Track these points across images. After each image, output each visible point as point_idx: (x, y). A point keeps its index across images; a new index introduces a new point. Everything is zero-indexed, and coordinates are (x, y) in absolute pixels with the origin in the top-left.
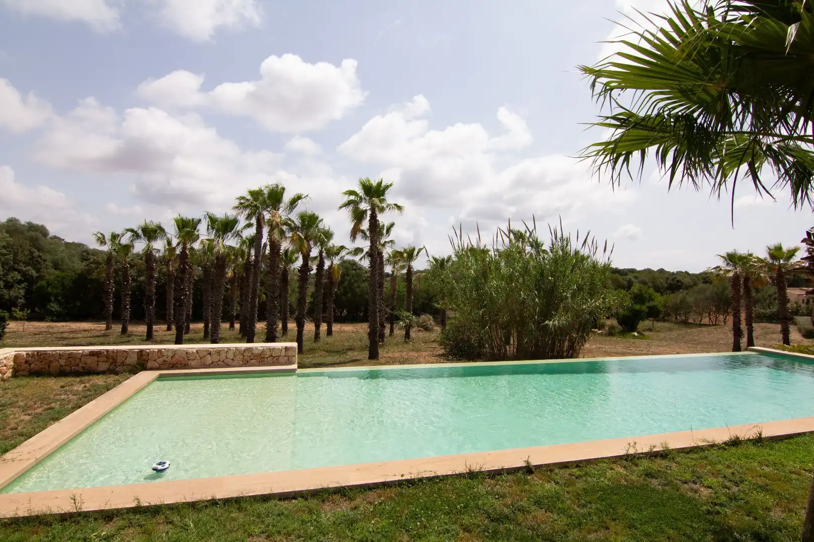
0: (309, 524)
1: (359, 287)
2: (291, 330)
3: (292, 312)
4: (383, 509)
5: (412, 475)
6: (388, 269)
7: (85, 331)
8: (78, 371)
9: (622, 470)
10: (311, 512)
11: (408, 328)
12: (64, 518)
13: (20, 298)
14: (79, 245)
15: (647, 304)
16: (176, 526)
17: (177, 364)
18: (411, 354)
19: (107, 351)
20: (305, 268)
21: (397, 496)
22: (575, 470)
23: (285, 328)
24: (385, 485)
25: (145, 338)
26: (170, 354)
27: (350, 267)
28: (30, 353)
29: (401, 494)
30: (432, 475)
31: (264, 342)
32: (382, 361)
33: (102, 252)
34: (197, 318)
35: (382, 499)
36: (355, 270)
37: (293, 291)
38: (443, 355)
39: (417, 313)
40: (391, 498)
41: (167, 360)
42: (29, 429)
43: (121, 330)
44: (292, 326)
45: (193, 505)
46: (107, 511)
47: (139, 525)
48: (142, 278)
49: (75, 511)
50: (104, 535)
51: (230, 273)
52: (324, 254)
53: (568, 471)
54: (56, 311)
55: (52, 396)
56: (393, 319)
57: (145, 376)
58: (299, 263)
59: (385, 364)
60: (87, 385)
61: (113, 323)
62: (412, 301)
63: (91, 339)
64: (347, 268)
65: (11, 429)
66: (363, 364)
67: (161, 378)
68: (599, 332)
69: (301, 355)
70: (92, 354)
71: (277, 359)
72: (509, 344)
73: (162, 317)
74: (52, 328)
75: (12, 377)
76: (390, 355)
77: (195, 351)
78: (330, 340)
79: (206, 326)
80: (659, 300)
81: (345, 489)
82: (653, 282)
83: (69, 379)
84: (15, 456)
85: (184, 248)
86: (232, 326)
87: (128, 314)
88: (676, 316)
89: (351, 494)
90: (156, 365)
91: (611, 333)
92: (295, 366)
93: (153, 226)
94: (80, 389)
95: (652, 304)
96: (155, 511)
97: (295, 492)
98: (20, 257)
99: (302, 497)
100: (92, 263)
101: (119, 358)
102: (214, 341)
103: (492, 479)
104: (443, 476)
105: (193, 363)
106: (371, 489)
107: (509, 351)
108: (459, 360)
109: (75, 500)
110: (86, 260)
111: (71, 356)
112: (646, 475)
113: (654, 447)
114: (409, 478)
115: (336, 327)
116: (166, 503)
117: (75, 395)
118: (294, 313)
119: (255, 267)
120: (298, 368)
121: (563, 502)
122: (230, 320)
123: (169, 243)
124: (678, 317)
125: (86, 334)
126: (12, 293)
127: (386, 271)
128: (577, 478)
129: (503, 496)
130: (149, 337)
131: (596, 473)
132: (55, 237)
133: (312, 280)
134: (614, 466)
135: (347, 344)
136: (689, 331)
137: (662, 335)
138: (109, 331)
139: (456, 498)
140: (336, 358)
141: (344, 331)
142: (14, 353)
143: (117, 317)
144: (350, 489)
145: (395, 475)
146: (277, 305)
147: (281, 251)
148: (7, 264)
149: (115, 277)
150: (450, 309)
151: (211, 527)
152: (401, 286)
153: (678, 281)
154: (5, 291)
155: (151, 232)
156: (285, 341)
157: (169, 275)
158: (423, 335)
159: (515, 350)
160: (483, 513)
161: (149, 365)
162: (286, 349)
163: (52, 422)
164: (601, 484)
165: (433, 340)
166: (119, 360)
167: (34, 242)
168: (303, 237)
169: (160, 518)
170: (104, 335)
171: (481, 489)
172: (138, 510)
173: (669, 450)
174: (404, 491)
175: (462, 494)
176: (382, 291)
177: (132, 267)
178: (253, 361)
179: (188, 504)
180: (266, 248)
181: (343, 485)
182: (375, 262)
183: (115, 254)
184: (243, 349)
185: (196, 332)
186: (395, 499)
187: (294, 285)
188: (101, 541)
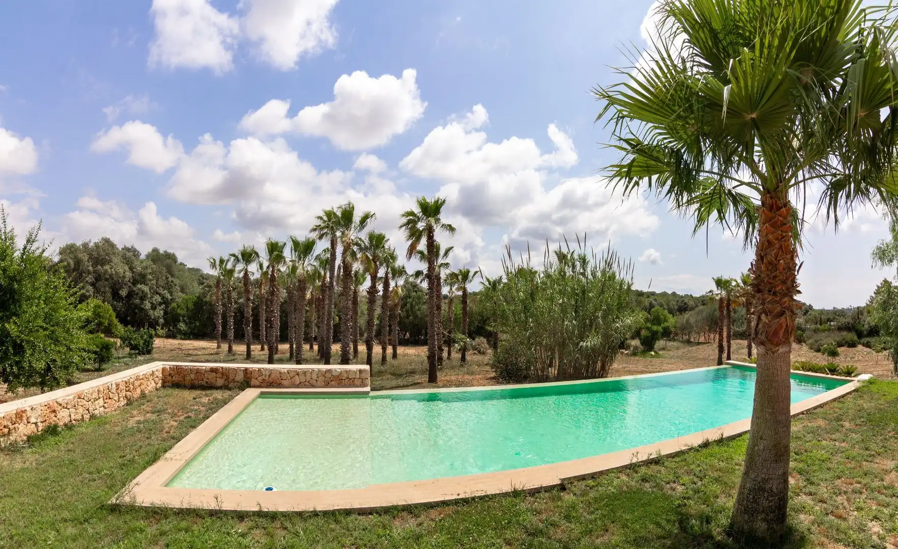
0: (383, 538)
1: (419, 310)
2: (362, 352)
3: (362, 335)
4: (443, 525)
5: (466, 494)
6: (445, 290)
8: (203, 385)
10: (384, 527)
11: (463, 350)
12: (212, 513)
14: (198, 270)
16: (290, 531)
17: (273, 382)
18: (466, 376)
19: (223, 368)
20: (373, 289)
21: (454, 513)
23: (356, 349)
24: (444, 503)
25: (245, 356)
26: (267, 373)
27: (412, 289)
28: (172, 366)
29: (457, 512)
30: (484, 494)
31: (339, 364)
32: (440, 384)
33: (212, 276)
34: (284, 339)
35: (442, 516)
36: (416, 291)
37: (362, 313)
38: (494, 378)
39: (472, 335)
40: (449, 515)
41: (265, 378)
43: (227, 349)
44: (362, 348)
46: (239, 511)
47: (263, 527)
48: (241, 301)
49: (218, 508)
50: (240, 532)
52: (390, 275)
54: (184, 330)
55: (188, 406)
56: (450, 342)
57: (250, 393)
58: (367, 284)
59: (443, 387)
60: (211, 398)
61: (222, 342)
62: (467, 323)
63: (208, 356)
64: (410, 290)
65: (167, 432)
66: (424, 387)
67: (262, 395)
68: (625, 352)
69: (372, 377)
70: (212, 370)
71: (352, 381)
72: (551, 366)
73: (257, 338)
74: (182, 345)
75: (162, 387)
76: (447, 378)
77: (286, 371)
78: (395, 362)
79: (291, 347)
80: (671, 321)
81: (412, 506)
82: (668, 305)
83: (198, 392)
84: (172, 456)
85: (273, 271)
86: (311, 347)
87: (232, 334)
89: (416, 512)
91: (634, 354)
92: (368, 389)
93: (249, 250)
94: (207, 401)
95: (666, 324)
96: (273, 516)
97: (371, 508)
98: (161, 282)
99: (377, 513)
100: (206, 286)
101: (231, 375)
102: (298, 362)
103: (532, 496)
104: (492, 495)
105: (285, 383)
106: (433, 507)
107: (552, 372)
109: (217, 499)
110: (202, 284)
111: (197, 371)
113: (651, 455)
114: (464, 497)
115: (400, 350)
116: (280, 510)
117: (204, 406)
118: (364, 335)
119: (330, 289)
120: (372, 390)
122: (309, 340)
123: (261, 266)
124: (684, 336)
125: (204, 352)
126: (156, 313)
127: (443, 293)
128: (590, 488)
129: (540, 513)
130: (248, 356)
132: (181, 264)
133: (379, 302)
135: (410, 367)
137: (672, 353)
138: (219, 350)
139: (502, 515)
140: (400, 382)
141: (407, 355)
142: (162, 366)
143: (224, 337)
144: (416, 507)
145: (452, 494)
146: (350, 327)
147: (353, 272)
149: (222, 299)
150: (501, 331)
151: (317, 536)
152: (457, 308)
153: (685, 303)
155: (248, 256)
156: (356, 363)
157: (261, 297)
158: (477, 357)
159: (556, 371)
160: (523, 528)
162: (360, 371)
165: (486, 362)
166: (231, 377)
168: (371, 258)
170: (216, 354)
171: (523, 505)
172: (261, 514)
173: (661, 456)
174: (459, 508)
175: (506, 512)
176: (440, 313)
177: (234, 289)
178: (333, 383)
179: (296, 513)
180: (340, 271)
181: (410, 503)
182: (433, 284)
183: (221, 277)
184: (324, 370)
185: (283, 352)
186: (452, 516)
187: (363, 307)
188: (238, 536)
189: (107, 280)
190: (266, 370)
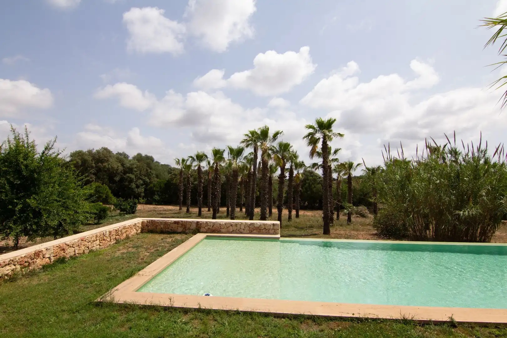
0: (293, 336)
1: (315, 187)
3: (274, 203)
4: (341, 334)
5: (360, 315)
6: (335, 176)
7: (170, 210)
8: (169, 231)
10: (294, 328)
11: (349, 215)
12: (166, 309)
13: (142, 193)
14: (168, 166)
16: (219, 323)
17: (215, 230)
18: (352, 232)
19: (182, 221)
20: (282, 176)
21: (350, 327)
23: (270, 212)
24: (341, 319)
25: (198, 215)
26: (212, 225)
27: (309, 175)
28: (148, 221)
29: (353, 327)
30: (375, 317)
31: (259, 220)
32: (333, 236)
33: (177, 169)
34: (223, 205)
35: (340, 327)
36: (312, 176)
37: (275, 189)
38: (376, 234)
39: (356, 204)
40: (346, 328)
41: (210, 228)
42: (148, 260)
43: (186, 210)
44: (275, 211)
45: (227, 312)
46: (185, 308)
47: (200, 319)
48: (196, 183)
49: (170, 306)
50: (184, 321)
51: (239, 180)
52: (294, 167)
53: (488, 330)
54: (157, 200)
55: (158, 244)
56: (340, 208)
57: (200, 236)
58: (279, 172)
59: (334, 238)
60: (173, 239)
61: (183, 206)
62: (352, 197)
63: (173, 214)
64: (307, 175)
65: (141, 259)
66: (320, 237)
67: (208, 238)
69: (281, 229)
70: (175, 222)
71: (268, 231)
72: (429, 229)
73: (206, 204)
74: (156, 208)
75: (141, 232)
76: (338, 232)
77: (224, 224)
78: (298, 220)
79: (228, 210)
81: (315, 317)
83: (165, 235)
84: (144, 273)
85: (217, 166)
86: (241, 210)
87: (189, 202)
89: (319, 321)
90: (205, 230)
92: (279, 236)
93: (201, 154)
94: (170, 241)
96: (208, 312)
97: (283, 314)
98: (143, 173)
99: (288, 318)
100: (173, 175)
101: (187, 225)
102: (232, 219)
103: (422, 327)
104: (383, 319)
105: (223, 230)
106: (332, 320)
107: (429, 234)
109: (170, 300)
110: (170, 173)
111: (166, 223)
114: (358, 317)
115: (301, 213)
116: (213, 309)
117: (168, 244)
119: (253, 176)
120: (281, 237)
122: (240, 206)
123: (209, 163)
125: (170, 212)
126: (139, 190)
127: (333, 177)
128: (496, 336)
130: (200, 215)
132: (157, 162)
133: (286, 183)
135: (308, 223)
138: (181, 211)
141: (306, 215)
142: (141, 221)
143: (184, 204)
144: (318, 318)
145: (348, 313)
146: (267, 198)
147: (268, 166)
148: (137, 176)
150: (381, 203)
151: (237, 327)
152: (344, 187)
154: (136, 189)
155: (200, 157)
156: (271, 220)
157: (209, 181)
158: (360, 220)
159: (434, 233)
161: (201, 230)
162: (274, 225)
165: (368, 223)
166: (187, 227)
167: (149, 165)
168: (281, 157)
169: (211, 317)
170: (179, 213)
172: (199, 310)
174: (355, 325)
175: (398, 334)
176: (331, 190)
177: (191, 176)
178: (255, 231)
179: (224, 311)
180: (260, 165)
181: (314, 314)
182: (326, 171)
183: (183, 170)
184: (249, 223)
185: (223, 213)
186: (349, 330)
187: (276, 186)
188: (182, 324)
189: (105, 171)
190: (210, 222)
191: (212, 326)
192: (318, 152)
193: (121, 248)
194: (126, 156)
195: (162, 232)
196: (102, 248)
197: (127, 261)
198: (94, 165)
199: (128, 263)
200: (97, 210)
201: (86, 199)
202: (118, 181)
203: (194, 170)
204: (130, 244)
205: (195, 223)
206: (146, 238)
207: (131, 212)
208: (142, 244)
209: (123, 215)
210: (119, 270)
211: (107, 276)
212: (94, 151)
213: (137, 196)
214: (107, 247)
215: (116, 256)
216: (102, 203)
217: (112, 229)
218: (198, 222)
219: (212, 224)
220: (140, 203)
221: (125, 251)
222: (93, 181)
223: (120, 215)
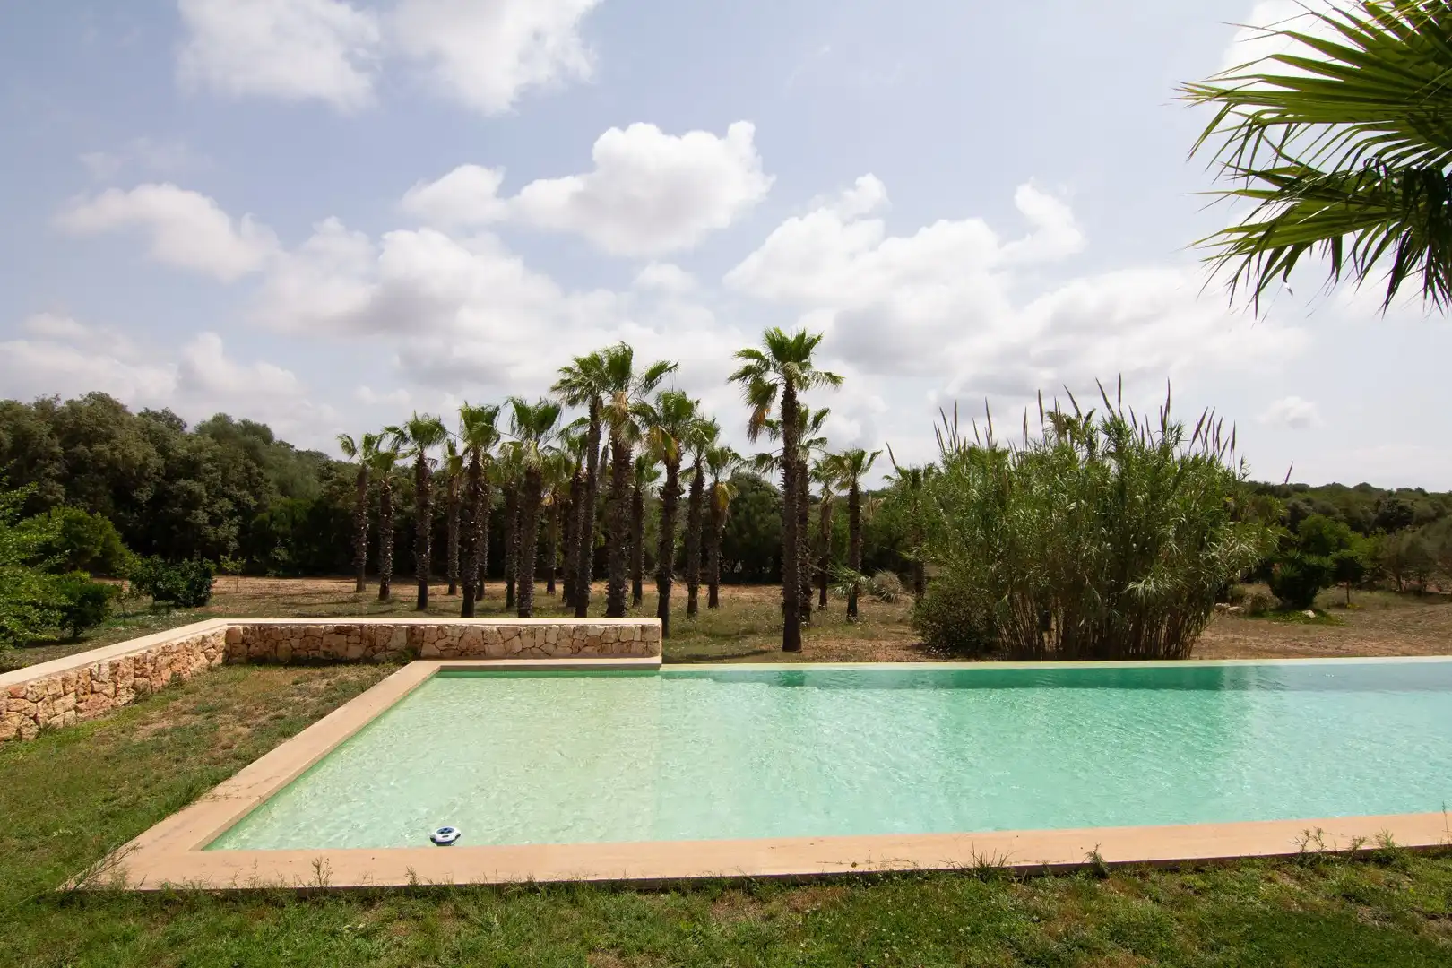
0: (690, 939)
1: (762, 520)
2: (649, 596)
3: (649, 566)
4: (821, 923)
5: (871, 866)
6: (815, 489)
7: (326, 593)
8: (318, 658)
9: (1292, 884)
10: (692, 918)
11: (853, 598)
12: (303, 896)
13: (232, 540)
14: (319, 455)
15: (1334, 555)
16: (472, 923)
17: (467, 650)
18: (860, 643)
19: (362, 626)
20: (671, 489)
21: (844, 901)
22: (1191, 878)
23: (638, 592)
24: (822, 879)
25: (415, 605)
26: (457, 634)
27: (748, 487)
28: (249, 627)
29: (852, 899)
30: (910, 867)
31: (603, 616)
32: (809, 654)
33: (350, 466)
34: (495, 575)
35: (818, 904)
36: (756, 490)
37: (651, 528)
38: (918, 647)
39: (868, 571)
40: (834, 905)
41: (451, 642)
42: (249, 749)
43: (378, 593)
44: (650, 589)
45: (499, 890)
46: (366, 889)
47: (414, 917)
48: (411, 508)
49: (318, 885)
50: (362, 929)
52: (705, 465)
53: (1178, 879)
54: (284, 561)
55: (281, 698)
56: (824, 581)
57: (419, 670)
58: (662, 480)
59: (813, 660)
60: (332, 681)
61: (367, 581)
62: (859, 547)
63: (335, 606)
64: (743, 488)
65: (224, 748)
66: (774, 660)
67: (443, 673)
68: (1231, 609)
69: (667, 642)
70: (340, 630)
71: (627, 646)
72: (1048, 629)
73: (441, 573)
74: (278, 588)
75: (223, 664)
76: (821, 643)
77: (495, 629)
78: (714, 614)
79: (510, 588)
80: (1360, 547)
81: (751, 881)
82: (1346, 511)
83: (306, 671)
84: (229, 791)
85: (476, 458)
86: (551, 588)
87: (388, 566)
88: (1399, 579)
89: (762, 891)
90: (435, 651)
91: (1257, 611)
92: (658, 660)
93: (427, 423)
94: (322, 687)
95: (1345, 553)
96: (439, 894)
97: (665, 881)
98: (234, 476)
99: (677, 890)
100: (335, 484)
101: (379, 638)
102: (523, 614)
103: (1024, 884)
104: (930, 871)
105: (491, 649)
106: (797, 886)
107: (1049, 642)
108: (951, 657)
109: (318, 867)
110: (328, 478)
111: (308, 632)
112: (1347, 897)
113: (1361, 842)
114: (866, 870)
115: (724, 593)
116: (456, 882)
117: (315, 696)
118: (653, 567)
119: (588, 489)
120: (663, 663)
121: (1168, 938)
122: (547, 576)
123: (452, 450)
124: (1404, 582)
125: (326, 598)
126: (220, 531)
127: (811, 493)
128: (1196, 893)
129: (1048, 918)
130: (422, 606)
131: (1237, 885)
132: (282, 443)
133: (683, 511)
134: (1275, 874)
135: (744, 623)
136: (1428, 609)
137: (1368, 617)
138: (361, 594)
139: (955, 915)
140: (726, 648)
141: (739, 600)
142: (226, 627)
143: (373, 572)
144: (761, 883)
145: (841, 864)
146: (626, 553)
147: (632, 460)
148: (214, 486)
149: (370, 506)
150: (932, 561)
151: (528, 931)
152: (841, 521)
153: (1402, 508)
154: (210, 529)
155: (426, 432)
156: (638, 615)
157: (451, 502)
158: (881, 608)
159: (1060, 641)
160: (1010, 947)
161: (424, 651)
162: (643, 628)
163: (281, 739)
164: (1248, 908)
165: (900, 618)
166: (379, 642)
167: (251, 451)
168: (668, 435)
169: (448, 908)
170: (355, 601)
171: (1005, 900)
172: (412, 891)
173: (1394, 850)
174: (857, 894)
175: (966, 908)
176: (805, 528)
177: (395, 489)
178: (588, 649)
179: (491, 886)
180: (607, 457)
181: (748, 874)
182: (794, 477)
183: (369, 467)
184: (572, 627)
185: (494, 597)
186: (841, 908)
187: (652, 518)
188: (356, 937)
189: (101, 471)
190: (455, 627)
191: (452, 932)
192: (770, 424)
193: (155, 714)
194: (174, 423)
195: (295, 661)
196: (85, 719)
197: (175, 756)
198: (58, 450)
199: (177, 761)
200: (71, 597)
201: (26, 563)
202: (147, 503)
203: (405, 469)
204: (186, 702)
205: (403, 629)
206: (240, 680)
207: (195, 600)
208: (228, 700)
209: (164, 611)
210: (146, 787)
211: (101, 807)
212: (61, 404)
213: (214, 551)
214: (105, 714)
215: (136, 742)
216: (90, 572)
217: (122, 657)
218: (413, 628)
219: (457, 631)
220: (223, 572)
221: (167, 724)
222: (55, 502)
223: (154, 610)
